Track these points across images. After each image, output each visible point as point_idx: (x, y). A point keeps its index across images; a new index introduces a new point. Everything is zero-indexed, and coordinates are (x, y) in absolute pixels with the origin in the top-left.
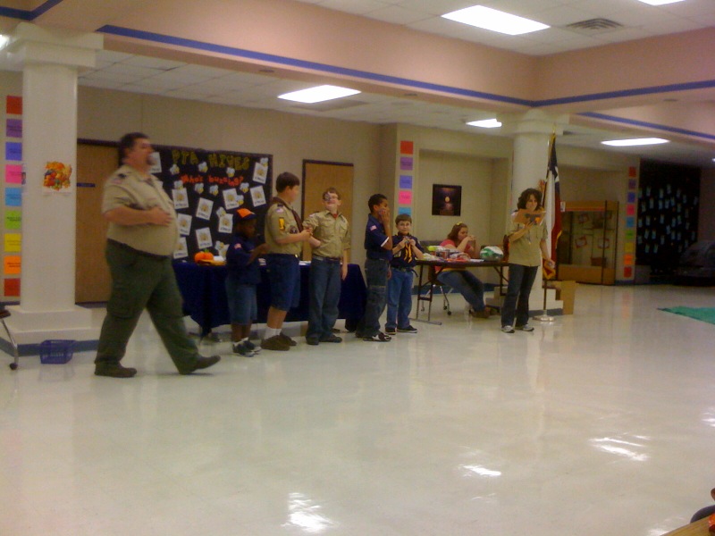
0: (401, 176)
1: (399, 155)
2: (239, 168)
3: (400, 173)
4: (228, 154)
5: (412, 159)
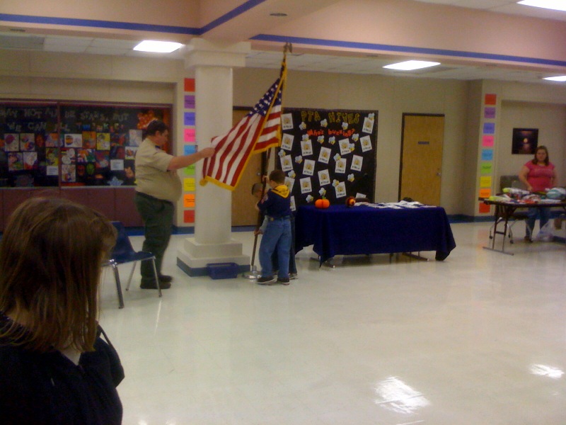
0: (485, 124)
1: (484, 106)
2: (352, 122)
3: (484, 120)
4: (343, 112)
5: (494, 109)
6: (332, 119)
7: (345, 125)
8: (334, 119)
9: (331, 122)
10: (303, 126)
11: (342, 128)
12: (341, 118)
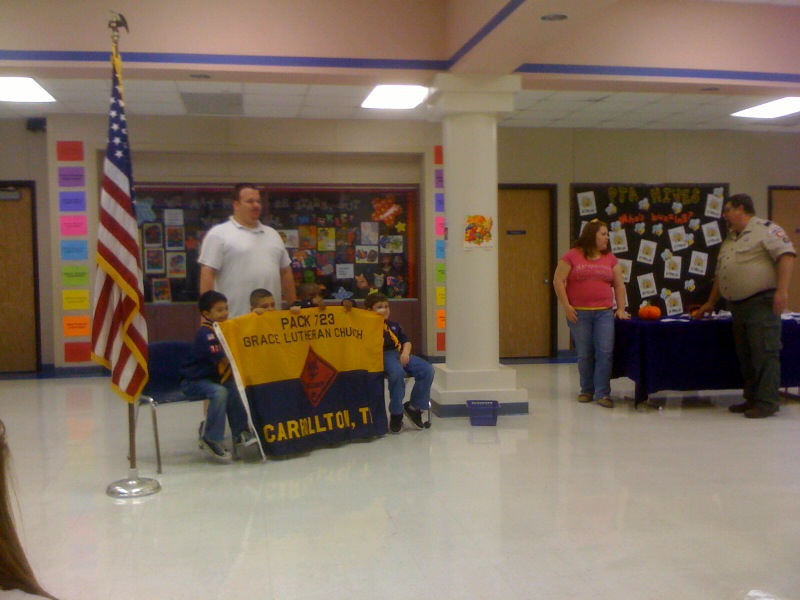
2: (688, 202)
4: (674, 187)
6: (657, 198)
7: (677, 207)
8: (659, 198)
9: (654, 202)
10: (611, 209)
11: (672, 212)
12: (671, 196)
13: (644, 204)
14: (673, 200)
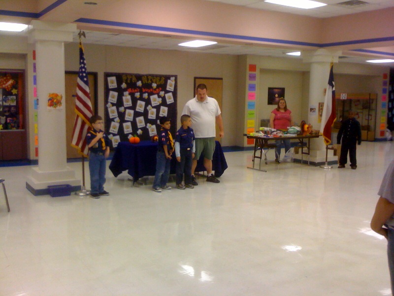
0: (249, 85)
1: (248, 73)
2: (159, 83)
3: (249, 82)
4: (153, 76)
5: (255, 74)
7: (154, 85)
8: (146, 81)
9: (144, 82)
10: (124, 85)
11: (152, 87)
12: (151, 80)
13: (139, 84)
14: (152, 82)
